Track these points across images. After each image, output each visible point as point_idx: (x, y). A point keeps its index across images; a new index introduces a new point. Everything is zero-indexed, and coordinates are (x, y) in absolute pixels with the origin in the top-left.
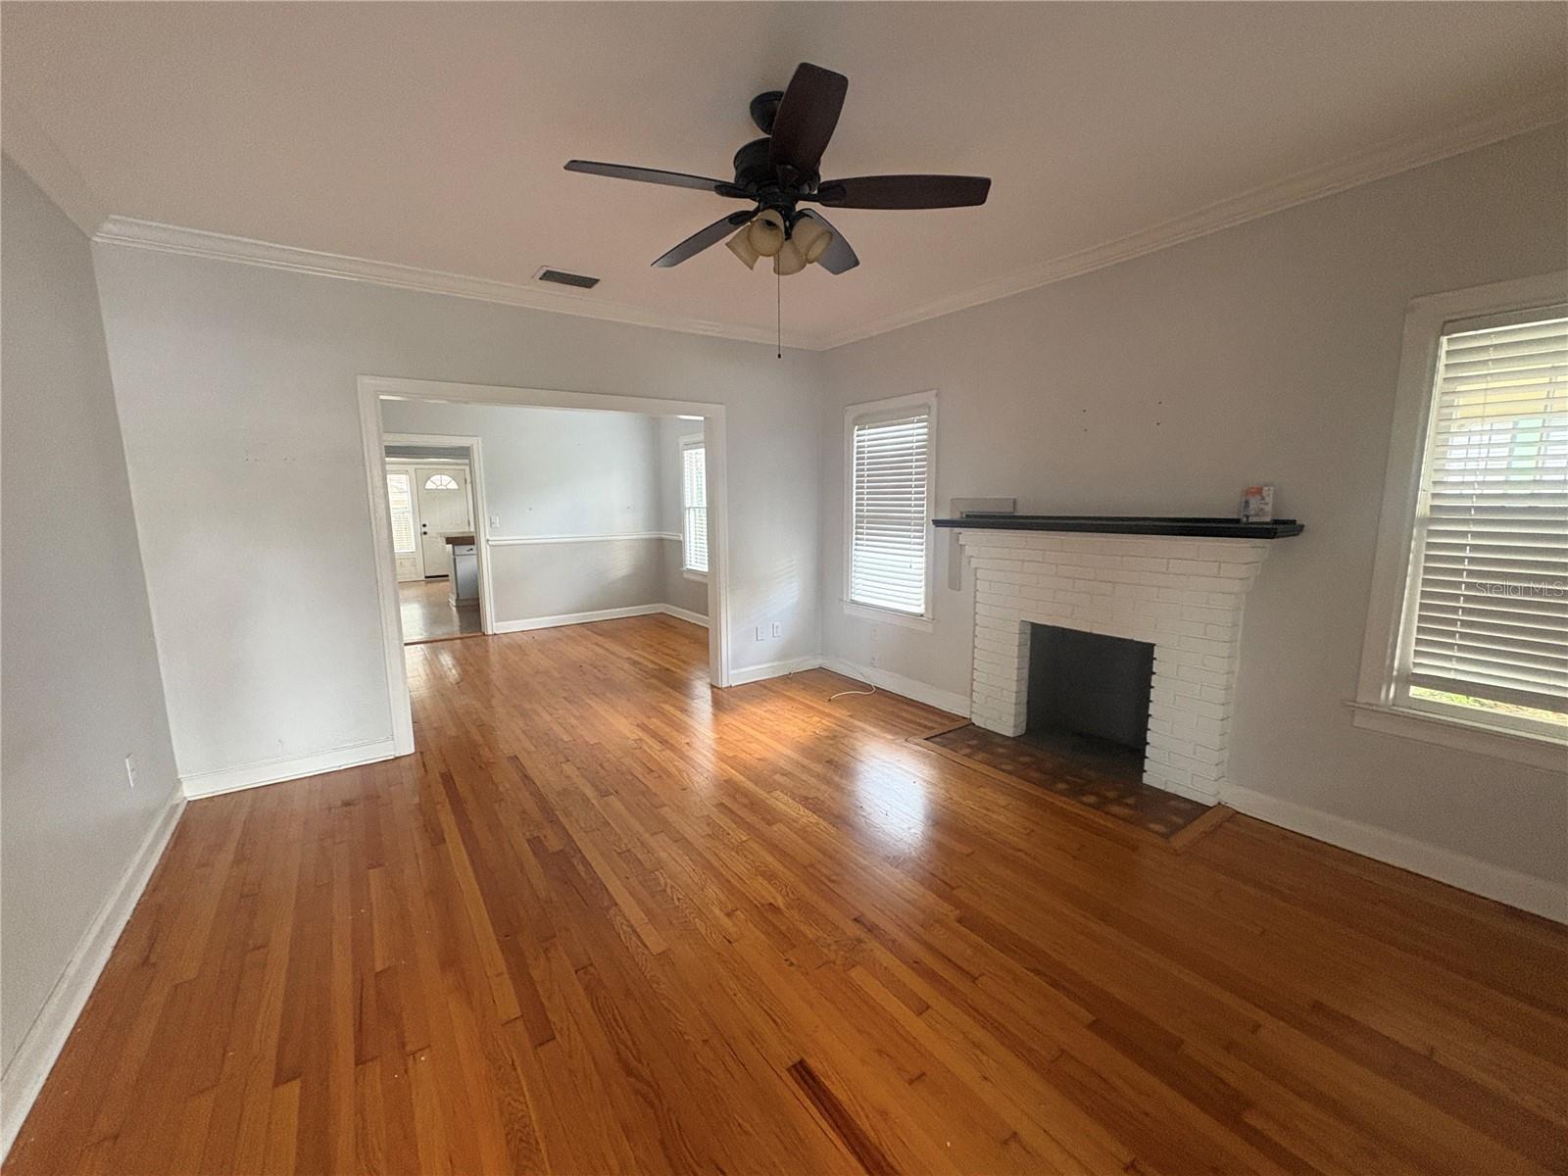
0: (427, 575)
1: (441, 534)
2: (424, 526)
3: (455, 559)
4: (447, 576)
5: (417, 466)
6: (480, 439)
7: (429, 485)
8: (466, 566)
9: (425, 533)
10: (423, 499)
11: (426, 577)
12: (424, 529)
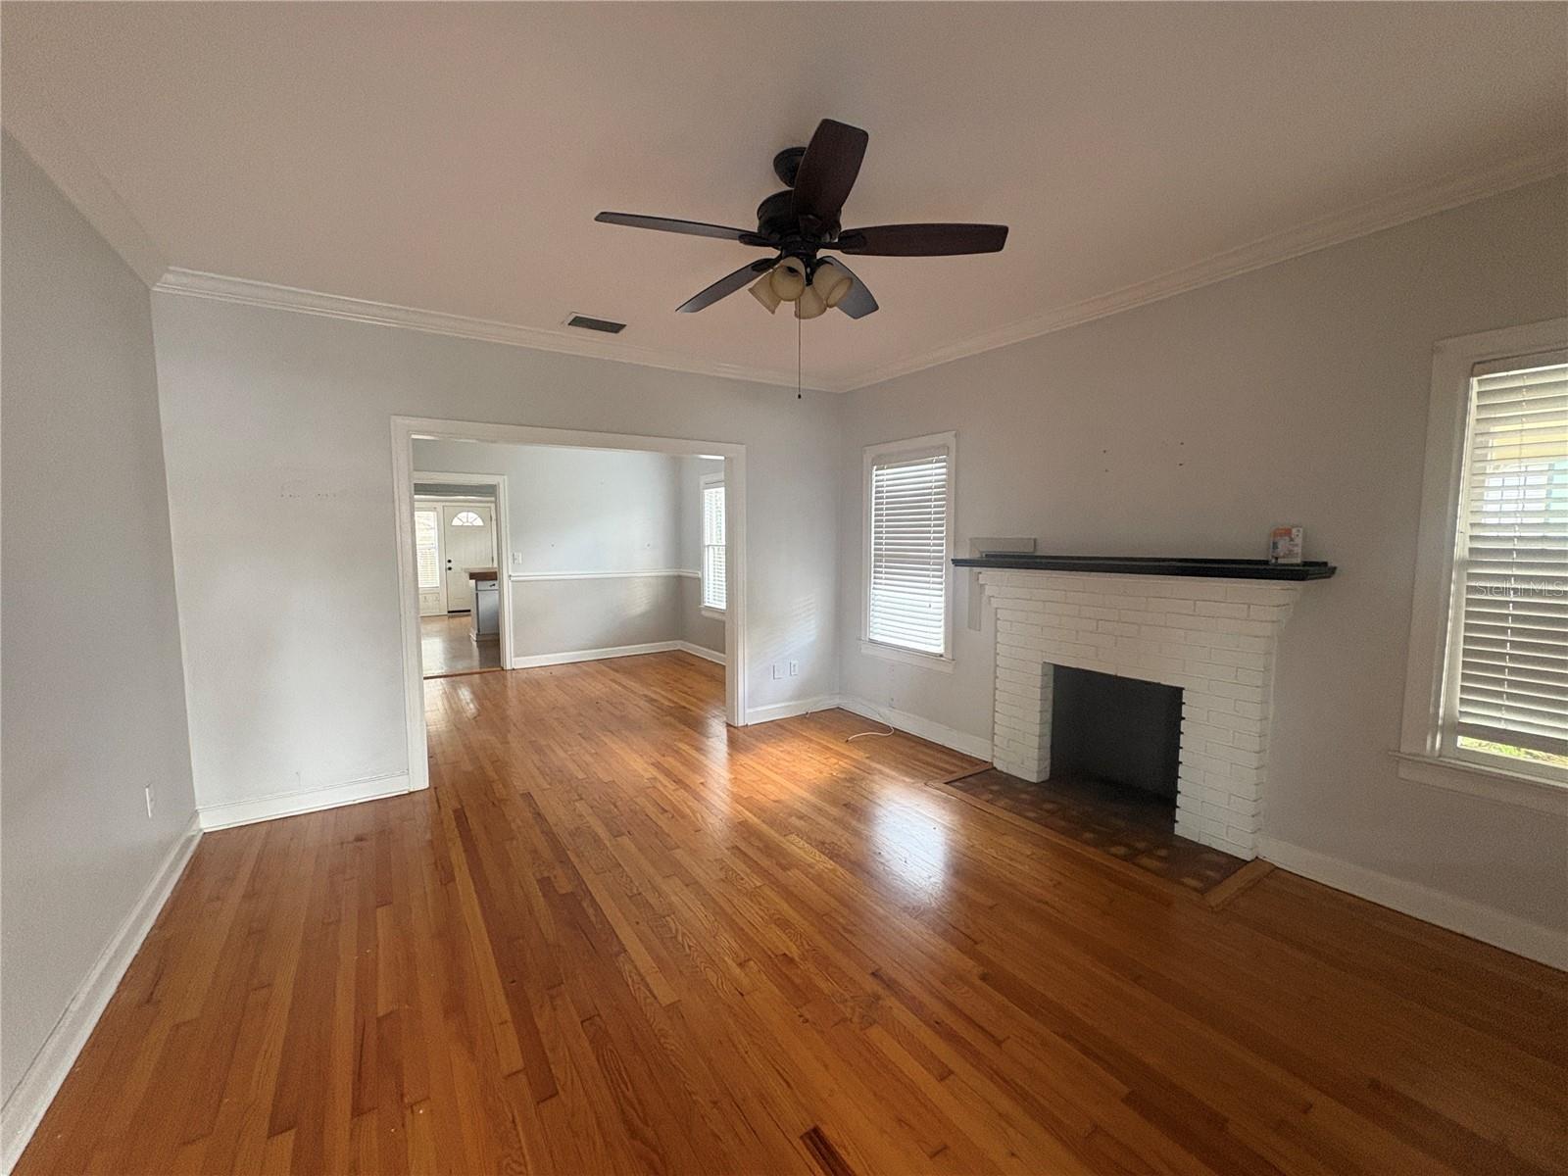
0: (450, 610)
1: (465, 570)
2: (449, 561)
3: (477, 594)
4: (469, 611)
5: (444, 504)
6: (506, 477)
7: (456, 522)
8: (487, 601)
9: (450, 569)
10: (449, 535)
11: (449, 612)
12: (449, 565)
